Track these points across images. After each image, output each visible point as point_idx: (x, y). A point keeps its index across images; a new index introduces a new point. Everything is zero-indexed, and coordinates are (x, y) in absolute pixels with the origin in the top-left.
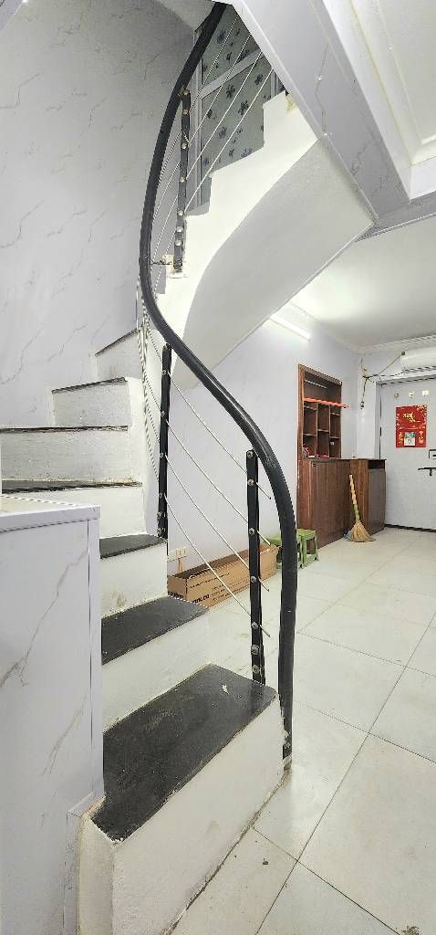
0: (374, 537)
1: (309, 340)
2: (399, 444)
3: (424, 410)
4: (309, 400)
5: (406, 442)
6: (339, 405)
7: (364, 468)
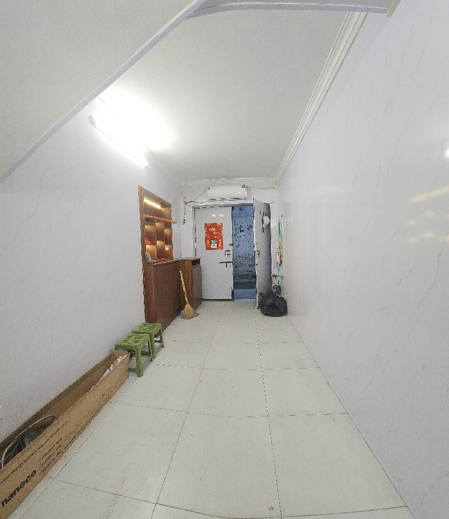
0: (198, 311)
1: (146, 167)
2: (208, 248)
3: (221, 225)
4: (148, 216)
5: (212, 246)
6: (170, 221)
7: (189, 266)
